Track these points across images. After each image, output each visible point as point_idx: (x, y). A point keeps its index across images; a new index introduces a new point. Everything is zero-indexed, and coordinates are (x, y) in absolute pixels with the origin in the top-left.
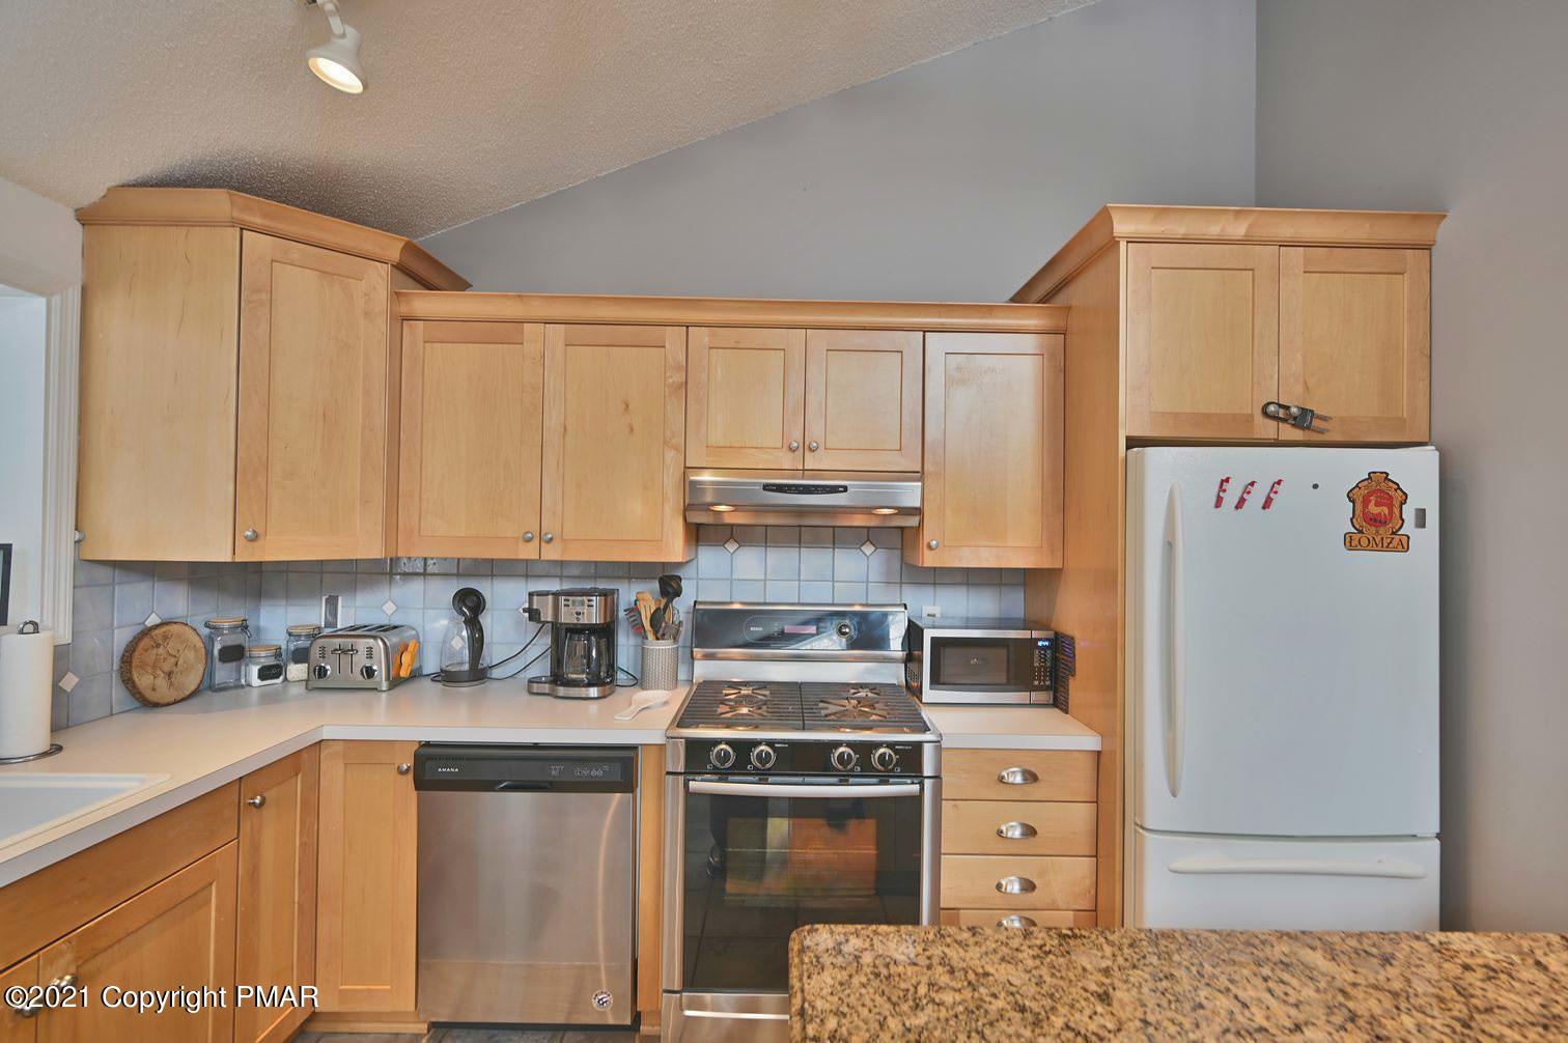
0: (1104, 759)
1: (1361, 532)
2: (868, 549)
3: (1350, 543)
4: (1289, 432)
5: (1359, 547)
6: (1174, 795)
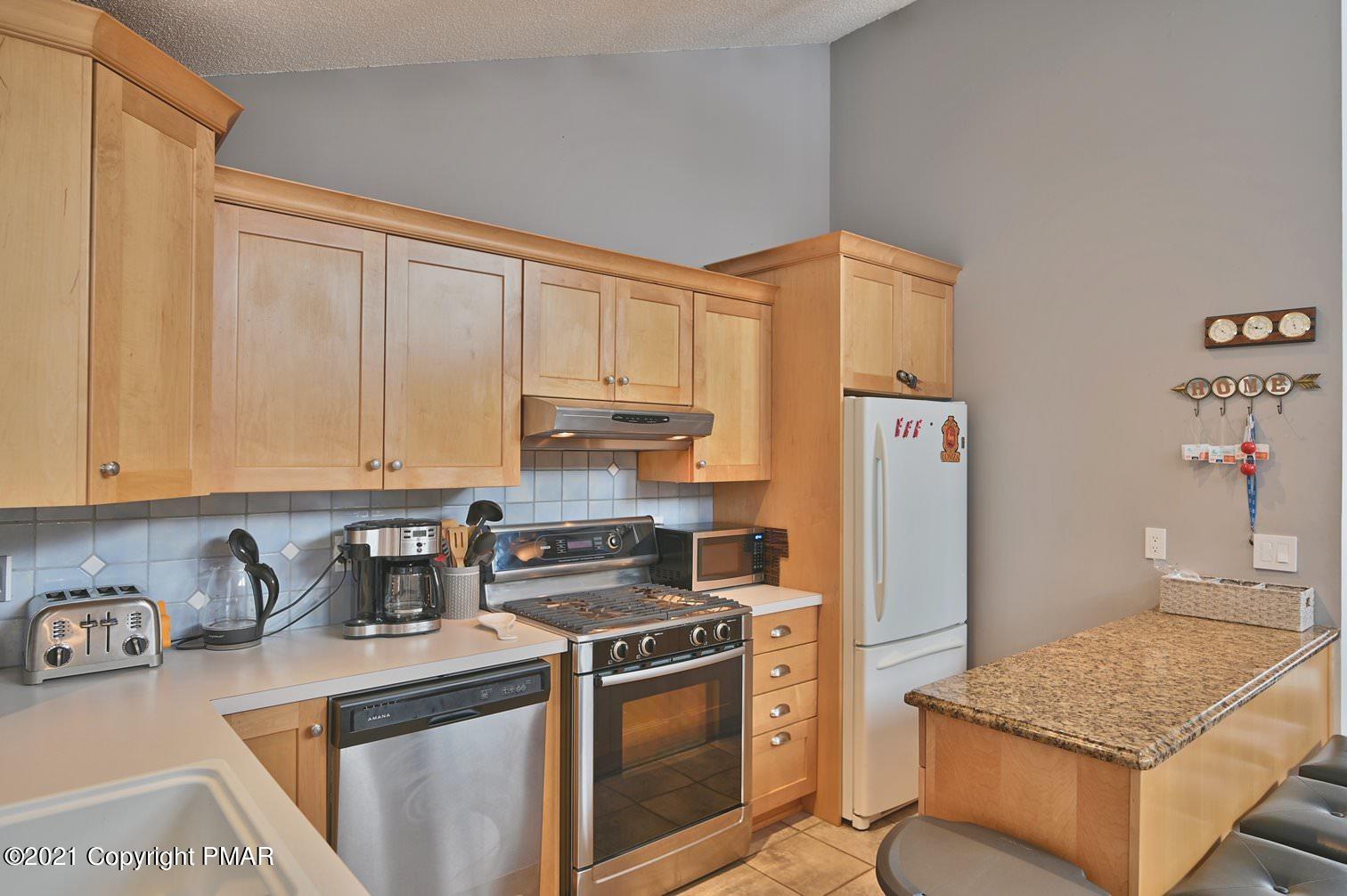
0: (822, 609)
1: (946, 451)
2: (614, 470)
4: (907, 391)
5: (945, 460)
6: (879, 620)
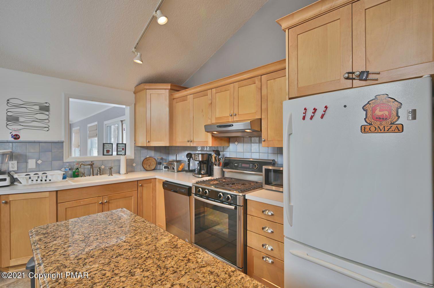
1: (371, 124)
3: (364, 130)
4: (358, 83)
5: (369, 131)
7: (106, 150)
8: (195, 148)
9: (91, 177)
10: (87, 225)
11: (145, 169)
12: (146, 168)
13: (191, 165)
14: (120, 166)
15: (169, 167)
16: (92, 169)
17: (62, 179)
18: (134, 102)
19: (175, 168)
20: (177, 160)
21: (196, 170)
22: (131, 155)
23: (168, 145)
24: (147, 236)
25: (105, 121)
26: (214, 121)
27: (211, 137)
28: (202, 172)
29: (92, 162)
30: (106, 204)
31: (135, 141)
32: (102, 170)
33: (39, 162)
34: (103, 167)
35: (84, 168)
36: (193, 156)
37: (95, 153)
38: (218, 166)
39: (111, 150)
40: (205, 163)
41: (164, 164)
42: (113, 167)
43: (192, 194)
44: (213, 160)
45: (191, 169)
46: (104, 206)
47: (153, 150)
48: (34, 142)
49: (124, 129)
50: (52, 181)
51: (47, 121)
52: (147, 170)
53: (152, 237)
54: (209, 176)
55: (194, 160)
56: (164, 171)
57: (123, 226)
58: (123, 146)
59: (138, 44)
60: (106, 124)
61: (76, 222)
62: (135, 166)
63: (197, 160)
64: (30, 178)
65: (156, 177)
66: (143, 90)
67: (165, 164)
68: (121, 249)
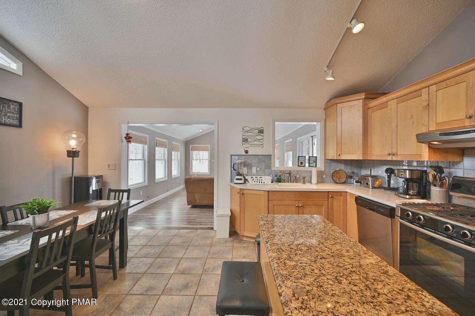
7: (301, 162)
8: (400, 163)
9: (289, 183)
10: (293, 222)
11: (334, 181)
12: (336, 180)
13: (392, 182)
14: (311, 177)
15: (362, 182)
16: (290, 177)
17: (271, 182)
18: (324, 118)
19: (370, 183)
20: (372, 174)
21: (401, 188)
22: (321, 167)
23: (361, 158)
24: (348, 249)
25: (298, 137)
26: (433, 128)
27: (427, 149)
28: (411, 193)
29: (290, 171)
30: (301, 207)
31: (325, 154)
32: (297, 178)
33: (258, 169)
34: (298, 176)
35: (284, 176)
36: (396, 172)
37: (290, 164)
38: (440, 187)
39: (304, 162)
40: (415, 182)
41: (355, 179)
42: (306, 177)
43: (396, 216)
44: (431, 178)
45: (391, 186)
46: (300, 210)
47: (343, 163)
48: (255, 155)
49: (314, 143)
50: (265, 183)
51: (262, 140)
52: (337, 183)
53: (354, 251)
54: (423, 198)
55: (398, 177)
56: (356, 186)
57: (323, 232)
58: (314, 159)
59: (330, 62)
60: (299, 140)
61: (285, 218)
62: (325, 177)
63: (403, 177)
64: (253, 180)
65: (348, 190)
66: (334, 105)
67: (357, 179)
68: (324, 253)
